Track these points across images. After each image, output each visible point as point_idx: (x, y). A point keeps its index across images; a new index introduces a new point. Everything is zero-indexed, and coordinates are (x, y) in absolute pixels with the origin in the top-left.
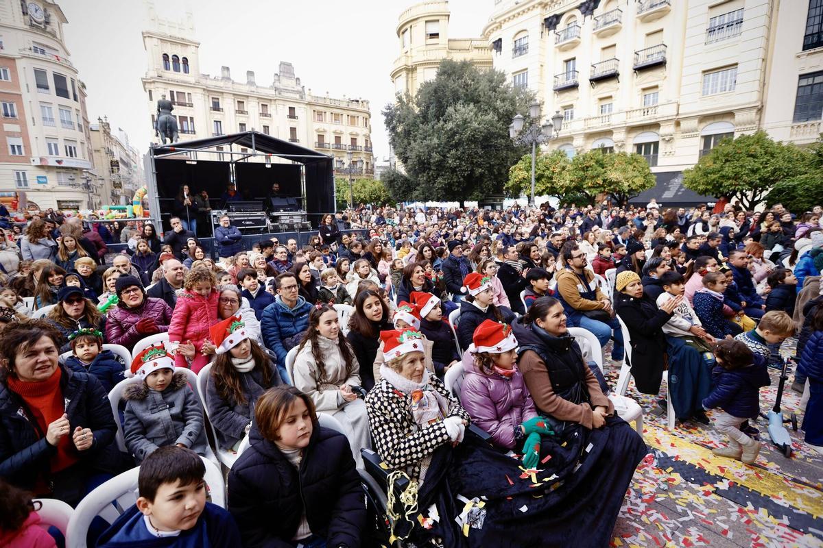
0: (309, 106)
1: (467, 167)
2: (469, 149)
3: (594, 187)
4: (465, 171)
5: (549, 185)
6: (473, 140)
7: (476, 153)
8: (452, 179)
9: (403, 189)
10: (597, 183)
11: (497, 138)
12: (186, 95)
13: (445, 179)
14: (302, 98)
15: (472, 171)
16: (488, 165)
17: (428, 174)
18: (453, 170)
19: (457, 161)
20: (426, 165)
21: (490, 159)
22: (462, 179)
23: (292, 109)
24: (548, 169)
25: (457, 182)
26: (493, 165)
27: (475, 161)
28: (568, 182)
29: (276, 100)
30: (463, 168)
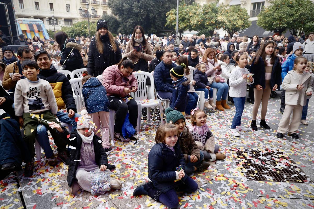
1: (145, 13)
3: (210, 25)
4: (144, 15)
5: (188, 24)
7: (149, 4)
8: (137, 20)
9: (114, 26)
10: (212, 23)
13: (132, 20)
15: (148, 15)
16: (157, 12)
17: (123, 16)
18: (137, 15)
19: (138, 9)
20: (122, 12)
21: (158, 8)
22: (142, 20)
24: (188, 14)
26: (161, 12)
27: (149, 9)
28: (195, 22)
30: (142, 13)
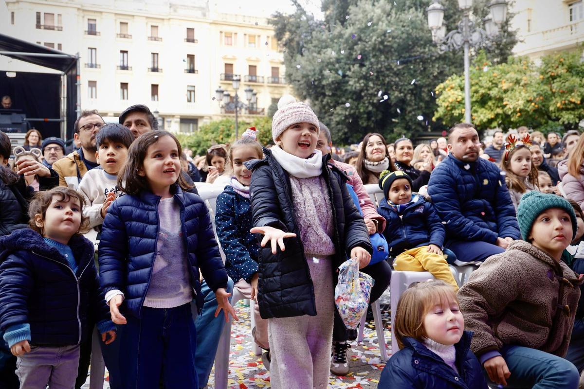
0: (213, 26)
2: (378, 62)
3: (567, 109)
5: (499, 111)
6: (383, 49)
7: (389, 69)
8: (357, 108)
10: (571, 102)
11: (424, 46)
12: (56, 17)
14: (204, 15)
17: (322, 101)
18: (357, 96)
19: (362, 81)
20: (319, 90)
22: (370, 108)
23: (190, 30)
24: (496, 85)
25: (364, 112)
27: (387, 79)
29: (169, 19)
